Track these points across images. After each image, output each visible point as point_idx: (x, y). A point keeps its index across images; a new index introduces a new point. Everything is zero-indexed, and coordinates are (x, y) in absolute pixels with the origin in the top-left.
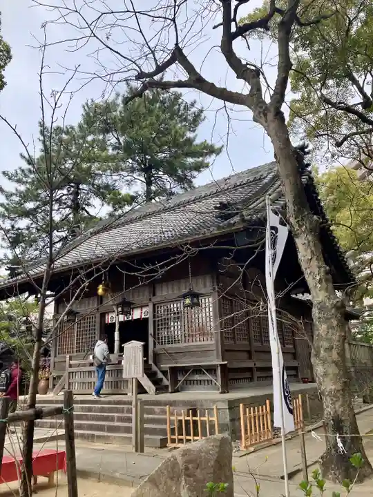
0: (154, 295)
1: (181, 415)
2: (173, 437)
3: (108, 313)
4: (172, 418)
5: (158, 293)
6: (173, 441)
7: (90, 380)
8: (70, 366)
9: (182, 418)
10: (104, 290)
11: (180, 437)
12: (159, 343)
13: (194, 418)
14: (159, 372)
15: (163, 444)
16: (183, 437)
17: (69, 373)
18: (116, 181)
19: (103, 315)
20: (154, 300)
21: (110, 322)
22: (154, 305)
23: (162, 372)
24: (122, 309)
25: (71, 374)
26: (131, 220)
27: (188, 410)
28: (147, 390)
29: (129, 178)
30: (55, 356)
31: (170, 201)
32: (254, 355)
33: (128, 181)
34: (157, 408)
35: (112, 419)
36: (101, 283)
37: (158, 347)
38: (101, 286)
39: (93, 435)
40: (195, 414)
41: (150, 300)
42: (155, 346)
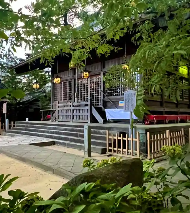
0: (104, 67)
1: (115, 136)
2: (110, 148)
4: (110, 137)
5: (106, 67)
6: (110, 151)
7: (68, 114)
8: (59, 107)
9: (116, 138)
11: (115, 149)
12: (106, 95)
13: (124, 139)
15: (104, 152)
16: (116, 149)
17: (58, 110)
20: (104, 70)
22: (104, 74)
25: (59, 111)
27: (120, 133)
28: (99, 121)
30: (53, 102)
32: (164, 104)
34: (102, 131)
37: (106, 97)
40: (124, 136)
41: (102, 70)
42: (104, 97)
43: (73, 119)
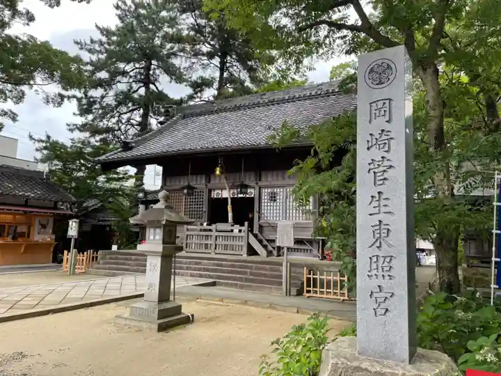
0: (260, 180)
2: (308, 288)
3: (214, 190)
5: (264, 179)
6: (309, 292)
7: (206, 242)
8: (188, 230)
9: (316, 277)
10: (221, 172)
11: (315, 289)
13: (328, 278)
14: (264, 240)
16: (317, 289)
17: (187, 235)
18: (194, 63)
19: (210, 191)
20: (260, 184)
21: (215, 197)
22: (260, 188)
23: (266, 240)
24: (241, 190)
25: (189, 236)
26: (225, 109)
28: (259, 252)
29: (206, 62)
31: (264, 97)
33: (203, 64)
35: (245, 273)
36: (217, 166)
38: (218, 168)
39: (237, 284)
41: (257, 184)
43: (216, 248)
